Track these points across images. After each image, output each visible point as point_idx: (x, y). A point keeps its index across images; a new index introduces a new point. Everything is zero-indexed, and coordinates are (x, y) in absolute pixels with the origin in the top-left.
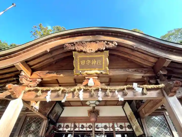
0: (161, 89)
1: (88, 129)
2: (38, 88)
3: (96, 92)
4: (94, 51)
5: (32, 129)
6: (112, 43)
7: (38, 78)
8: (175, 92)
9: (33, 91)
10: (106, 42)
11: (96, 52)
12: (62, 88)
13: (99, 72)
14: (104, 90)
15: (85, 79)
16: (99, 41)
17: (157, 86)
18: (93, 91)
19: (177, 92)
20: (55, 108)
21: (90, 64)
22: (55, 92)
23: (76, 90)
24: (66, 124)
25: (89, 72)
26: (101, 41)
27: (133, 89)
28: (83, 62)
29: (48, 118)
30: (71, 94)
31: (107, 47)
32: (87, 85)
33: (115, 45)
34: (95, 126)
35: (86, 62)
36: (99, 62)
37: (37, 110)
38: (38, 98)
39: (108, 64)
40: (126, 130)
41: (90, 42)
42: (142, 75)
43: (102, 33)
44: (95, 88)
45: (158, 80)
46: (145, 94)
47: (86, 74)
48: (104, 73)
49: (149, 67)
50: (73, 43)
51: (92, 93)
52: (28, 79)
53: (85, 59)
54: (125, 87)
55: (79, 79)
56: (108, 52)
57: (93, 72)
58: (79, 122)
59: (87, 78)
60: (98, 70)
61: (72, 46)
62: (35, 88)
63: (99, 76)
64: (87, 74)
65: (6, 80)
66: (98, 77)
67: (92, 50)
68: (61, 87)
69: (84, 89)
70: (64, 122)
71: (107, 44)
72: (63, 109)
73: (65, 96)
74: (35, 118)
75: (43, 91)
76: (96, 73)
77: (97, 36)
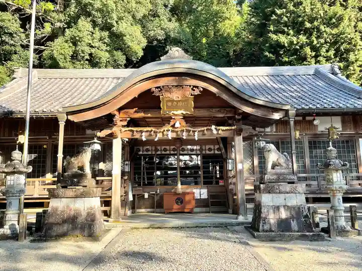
0: (234, 130)
1: (172, 152)
2: (132, 128)
3: (182, 133)
8: (242, 132)
9: (129, 130)
10: (192, 87)
12: (153, 129)
13: (184, 113)
15: (171, 119)
18: (179, 131)
21: (177, 105)
22: (148, 132)
23: (166, 130)
24: (145, 148)
25: (176, 113)
26: (187, 86)
27: (211, 130)
28: (169, 104)
30: (161, 134)
31: (193, 94)
32: (174, 126)
33: (200, 91)
34: (180, 149)
35: (172, 104)
36: (185, 104)
39: (193, 106)
40: (214, 152)
41: (177, 86)
42: (224, 115)
44: (180, 129)
46: (220, 134)
47: (173, 114)
48: (189, 113)
50: (159, 87)
51: (178, 133)
54: (205, 128)
55: (166, 119)
56: (193, 97)
57: (179, 112)
58: (161, 145)
59: (173, 117)
60: (185, 111)
61: (159, 90)
66: (183, 117)
67: (178, 97)
69: (172, 131)
71: (192, 90)
73: (156, 136)
75: (137, 132)
76: (182, 113)
77: (183, 77)
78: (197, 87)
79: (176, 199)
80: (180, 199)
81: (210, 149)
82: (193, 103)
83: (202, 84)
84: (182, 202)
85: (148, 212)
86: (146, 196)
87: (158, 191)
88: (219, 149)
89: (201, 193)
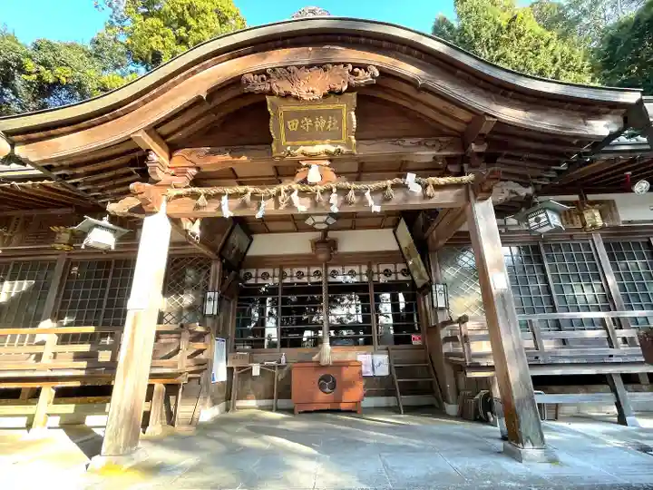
0: (467, 185)
1: (313, 280)
2: (197, 189)
3: (327, 196)
4: (318, 95)
5: (189, 279)
6: (366, 70)
7: (189, 167)
8: (490, 191)
9: (186, 196)
10: (350, 67)
11: (325, 96)
12: (251, 189)
13: (332, 149)
14: (343, 191)
15: (300, 166)
16: (334, 64)
17: (459, 179)
18: (319, 193)
19: (495, 190)
20: (232, 237)
21: (312, 127)
22: (236, 198)
23: (282, 191)
24: (261, 271)
25: (310, 150)
26: (338, 64)
27: (406, 187)
28: (293, 125)
29: (221, 257)
30: (271, 202)
31: (354, 82)
32: (305, 181)
33: (373, 76)
34: (329, 273)
35: (300, 124)
36: (332, 122)
37: (197, 238)
38: (202, 210)
39: (355, 127)
40: (397, 278)
41: (310, 66)
42: (434, 153)
43: (339, 38)
44: (322, 188)
45: (465, 165)
46: (430, 197)
47: (303, 154)
48: (344, 149)
49: (456, 133)
50: (264, 72)
51: (317, 198)
52: (167, 170)
53: (299, 115)
54: (389, 182)
55: (287, 167)
56: (354, 95)
57: (319, 148)
58: (292, 266)
59: (304, 163)
60: (331, 143)
61: (263, 79)
62: (189, 190)
63: (332, 159)
64: (305, 155)
65: (111, 174)
66: (330, 160)
67: (313, 92)
68: (248, 187)
69: (300, 191)
70: (257, 267)
71: (352, 73)
72: (252, 240)
73: (259, 205)
74: (192, 258)
75: (208, 197)
76: (326, 153)
77: (327, 47)
78: (365, 67)
79: (320, 380)
80: (330, 378)
81: (387, 273)
82: (354, 117)
84: (333, 387)
85: (261, 408)
86: (256, 371)
87: (283, 359)
88: (407, 272)
89: (375, 362)
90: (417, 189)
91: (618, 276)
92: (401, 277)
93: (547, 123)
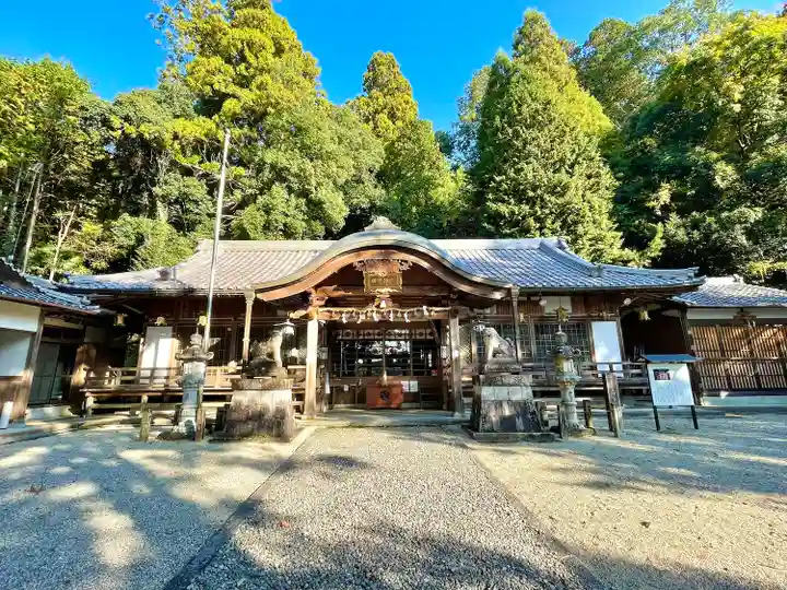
1: (377, 337)
3: (388, 314)
9: (327, 311)
10: (400, 261)
12: (356, 310)
13: (391, 291)
14: (395, 312)
15: (376, 298)
16: (393, 260)
18: (385, 312)
22: (349, 314)
23: (368, 311)
25: (381, 291)
26: (395, 260)
28: (374, 281)
30: (364, 316)
31: (401, 269)
32: (379, 306)
33: (410, 266)
39: (402, 283)
41: (382, 260)
44: (386, 310)
45: (448, 304)
47: (377, 292)
48: (396, 291)
50: (362, 262)
51: (384, 315)
54: (416, 309)
56: (401, 273)
57: (385, 290)
58: (364, 329)
60: (391, 289)
61: (361, 265)
64: (379, 293)
67: (384, 273)
69: (377, 312)
71: (401, 264)
73: (359, 318)
75: (336, 312)
76: (388, 292)
77: (390, 251)
78: (406, 262)
79: (381, 393)
80: (386, 393)
81: (421, 334)
82: (401, 280)
83: (412, 259)
84: (388, 396)
85: (348, 408)
86: (346, 388)
87: (360, 382)
88: (431, 334)
89: (410, 385)
90: (426, 313)
91: (538, 343)
92: (428, 337)
93: (477, 292)
